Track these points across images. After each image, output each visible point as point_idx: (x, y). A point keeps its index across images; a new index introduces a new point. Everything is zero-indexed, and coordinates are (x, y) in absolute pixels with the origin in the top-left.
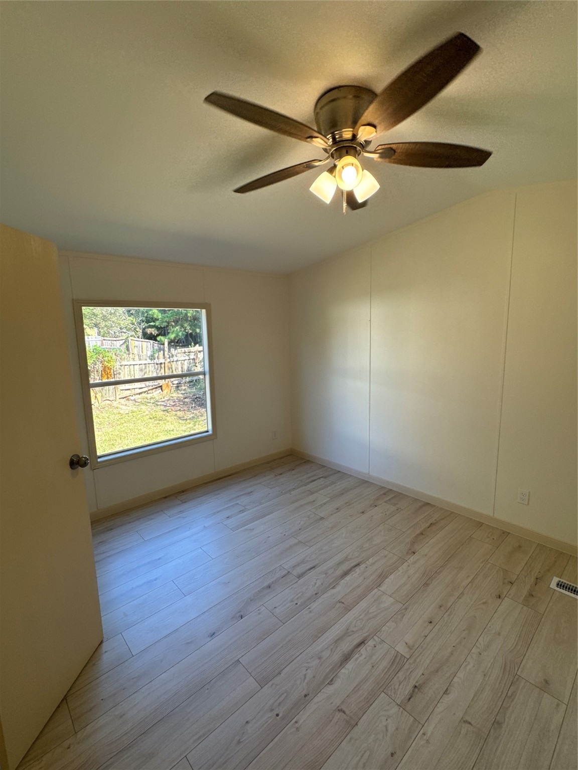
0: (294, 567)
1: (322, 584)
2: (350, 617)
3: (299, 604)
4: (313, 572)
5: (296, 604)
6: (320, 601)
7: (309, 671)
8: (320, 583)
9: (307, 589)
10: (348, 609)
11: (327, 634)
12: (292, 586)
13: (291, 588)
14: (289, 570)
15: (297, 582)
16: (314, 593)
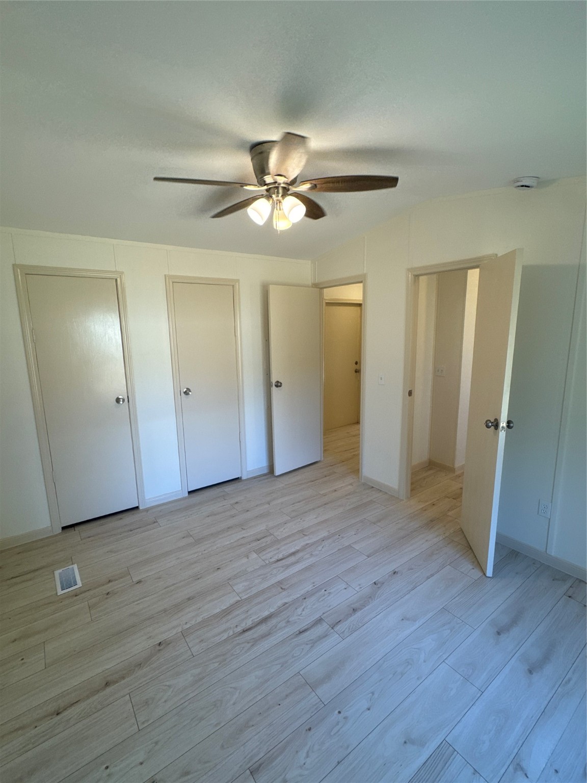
0: (325, 636)
1: (296, 609)
2: (280, 577)
3: (324, 590)
4: (303, 626)
5: (325, 590)
6: (302, 592)
7: (320, 549)
8: (298, 610)
9: (314, 605)
10: (280, 582)
11: (303, 567)
12: (329, 609)
13: (330, 606)
14: (332, 631)
15: (324, 613)
16: (306, 600)
